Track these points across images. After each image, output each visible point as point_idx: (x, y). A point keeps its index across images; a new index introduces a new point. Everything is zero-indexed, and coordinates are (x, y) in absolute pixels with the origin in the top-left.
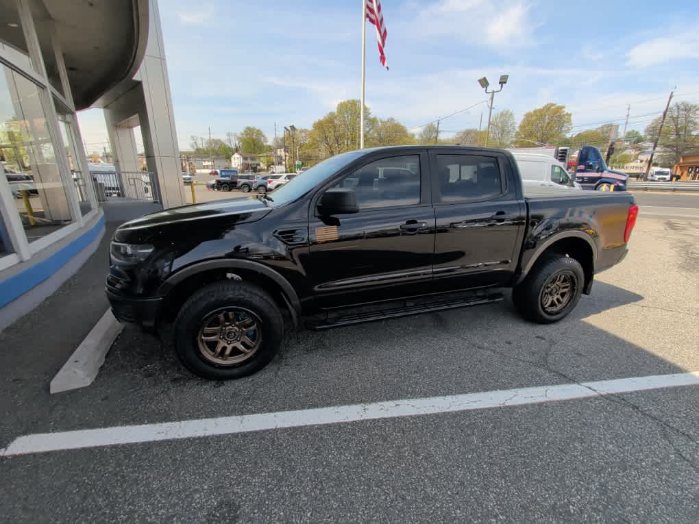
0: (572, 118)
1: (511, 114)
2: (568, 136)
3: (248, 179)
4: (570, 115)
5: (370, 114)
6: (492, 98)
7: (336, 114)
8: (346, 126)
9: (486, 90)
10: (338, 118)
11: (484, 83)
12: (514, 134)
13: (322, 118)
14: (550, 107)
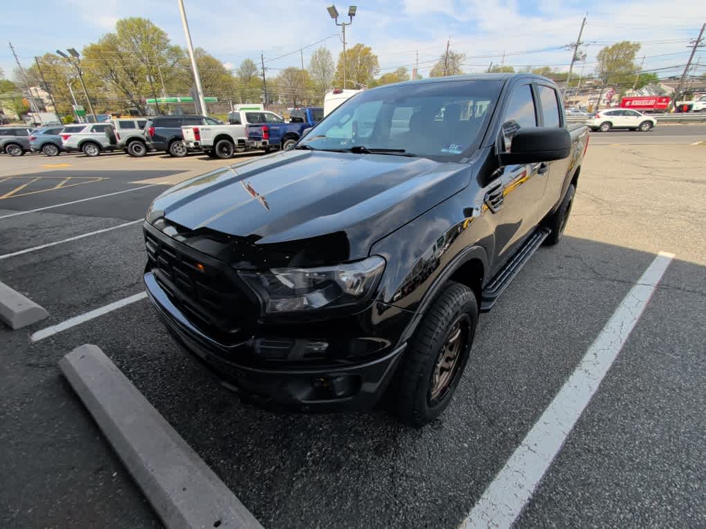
0: (378, 59)
1: (328, 54)
2: (377, 77)
3: (15, 135)
4: (376, 57)
5: (168, 41)
6: (344, 32)
7: (118, 38)
8: (139, 55)
9: (336, 21)
10: (123, 43)
11: (333, 12)
12: (334, 74)
13: (96, 42)
14: (360, 48)
